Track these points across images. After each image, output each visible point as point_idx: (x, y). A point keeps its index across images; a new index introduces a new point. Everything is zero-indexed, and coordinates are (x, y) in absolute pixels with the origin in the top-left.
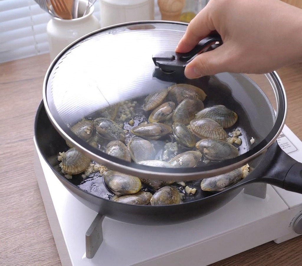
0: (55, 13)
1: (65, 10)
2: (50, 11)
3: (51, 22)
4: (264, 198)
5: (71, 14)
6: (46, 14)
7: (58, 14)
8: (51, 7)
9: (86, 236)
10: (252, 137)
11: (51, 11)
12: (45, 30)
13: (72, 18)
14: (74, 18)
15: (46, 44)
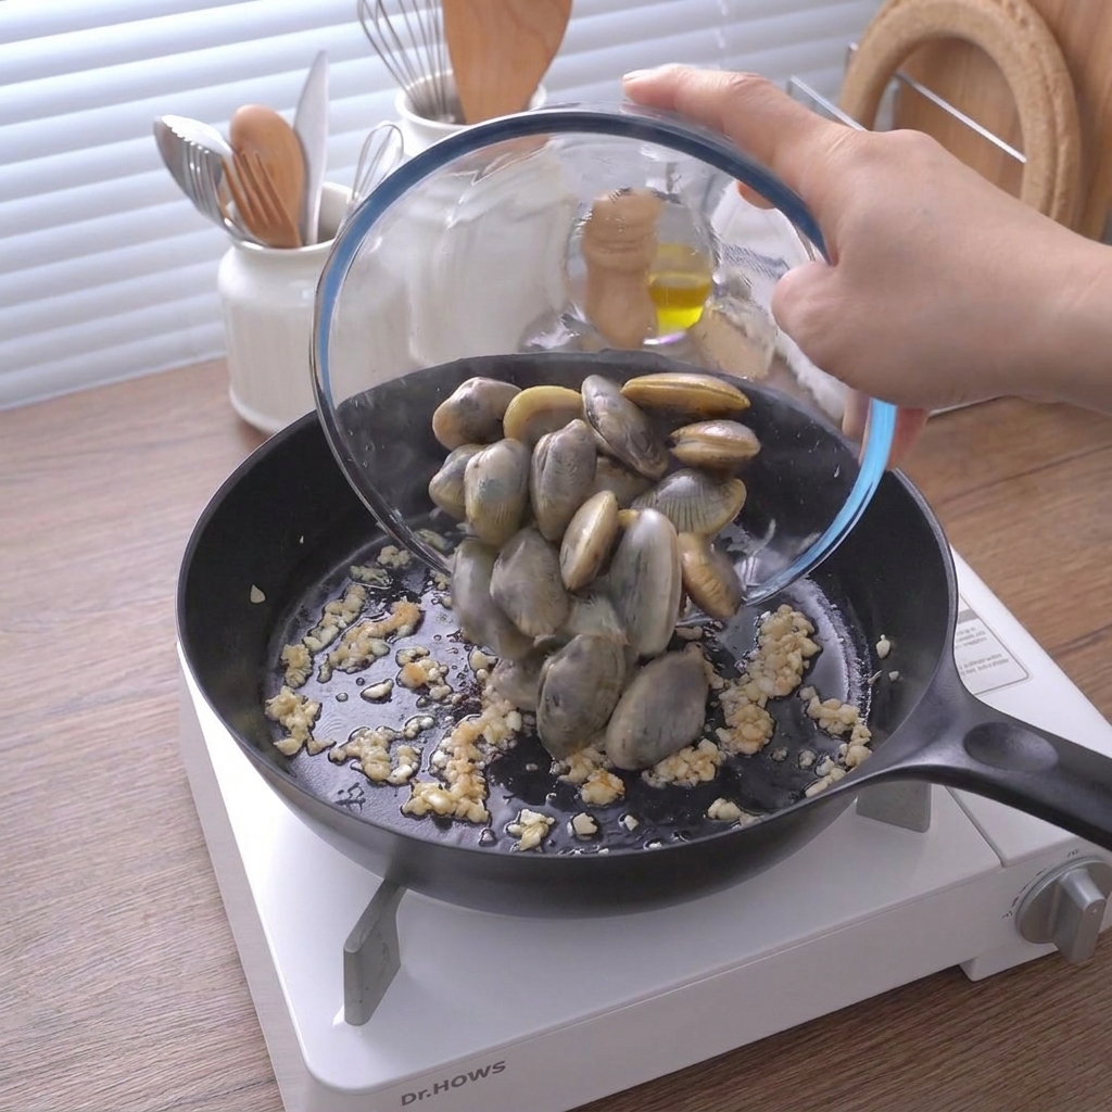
0: (245, 228)
1: (279, 219)
2: (228, 222)
3: (232, 253)
4: (923, 832)
5: (296, 229)
6: (215, 233)
7: (254, 231)
8: (231, 207)
9: (345, 953)
10: (883, 637)
11: (231, 220)
12: (210, 284)
13: (299, 241)
14: (305, 244)
15: (216, 328)
